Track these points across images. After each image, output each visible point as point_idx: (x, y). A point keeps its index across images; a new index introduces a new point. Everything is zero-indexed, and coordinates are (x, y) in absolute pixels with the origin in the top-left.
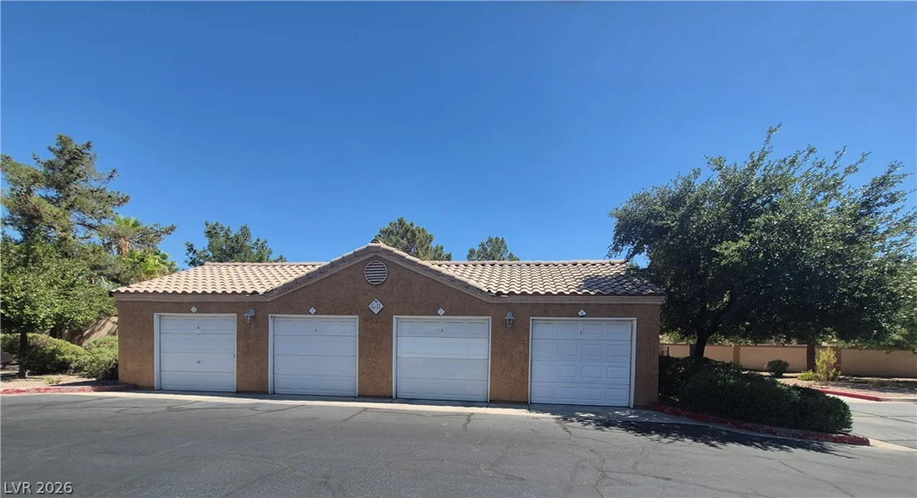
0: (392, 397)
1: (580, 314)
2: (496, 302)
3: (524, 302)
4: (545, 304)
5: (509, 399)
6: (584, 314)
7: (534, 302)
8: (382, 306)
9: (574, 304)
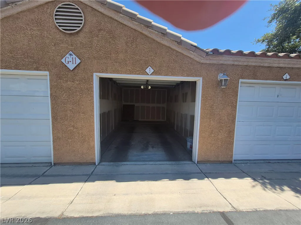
0: (95, 164)
1: (284, 77)
2: (208, 62)
3: (236, 63)
4: (255, 66)
5: (216, 159)
6: (288, 77)
7: (245, 64)
8: (78, 61)
9: (280, 68)
